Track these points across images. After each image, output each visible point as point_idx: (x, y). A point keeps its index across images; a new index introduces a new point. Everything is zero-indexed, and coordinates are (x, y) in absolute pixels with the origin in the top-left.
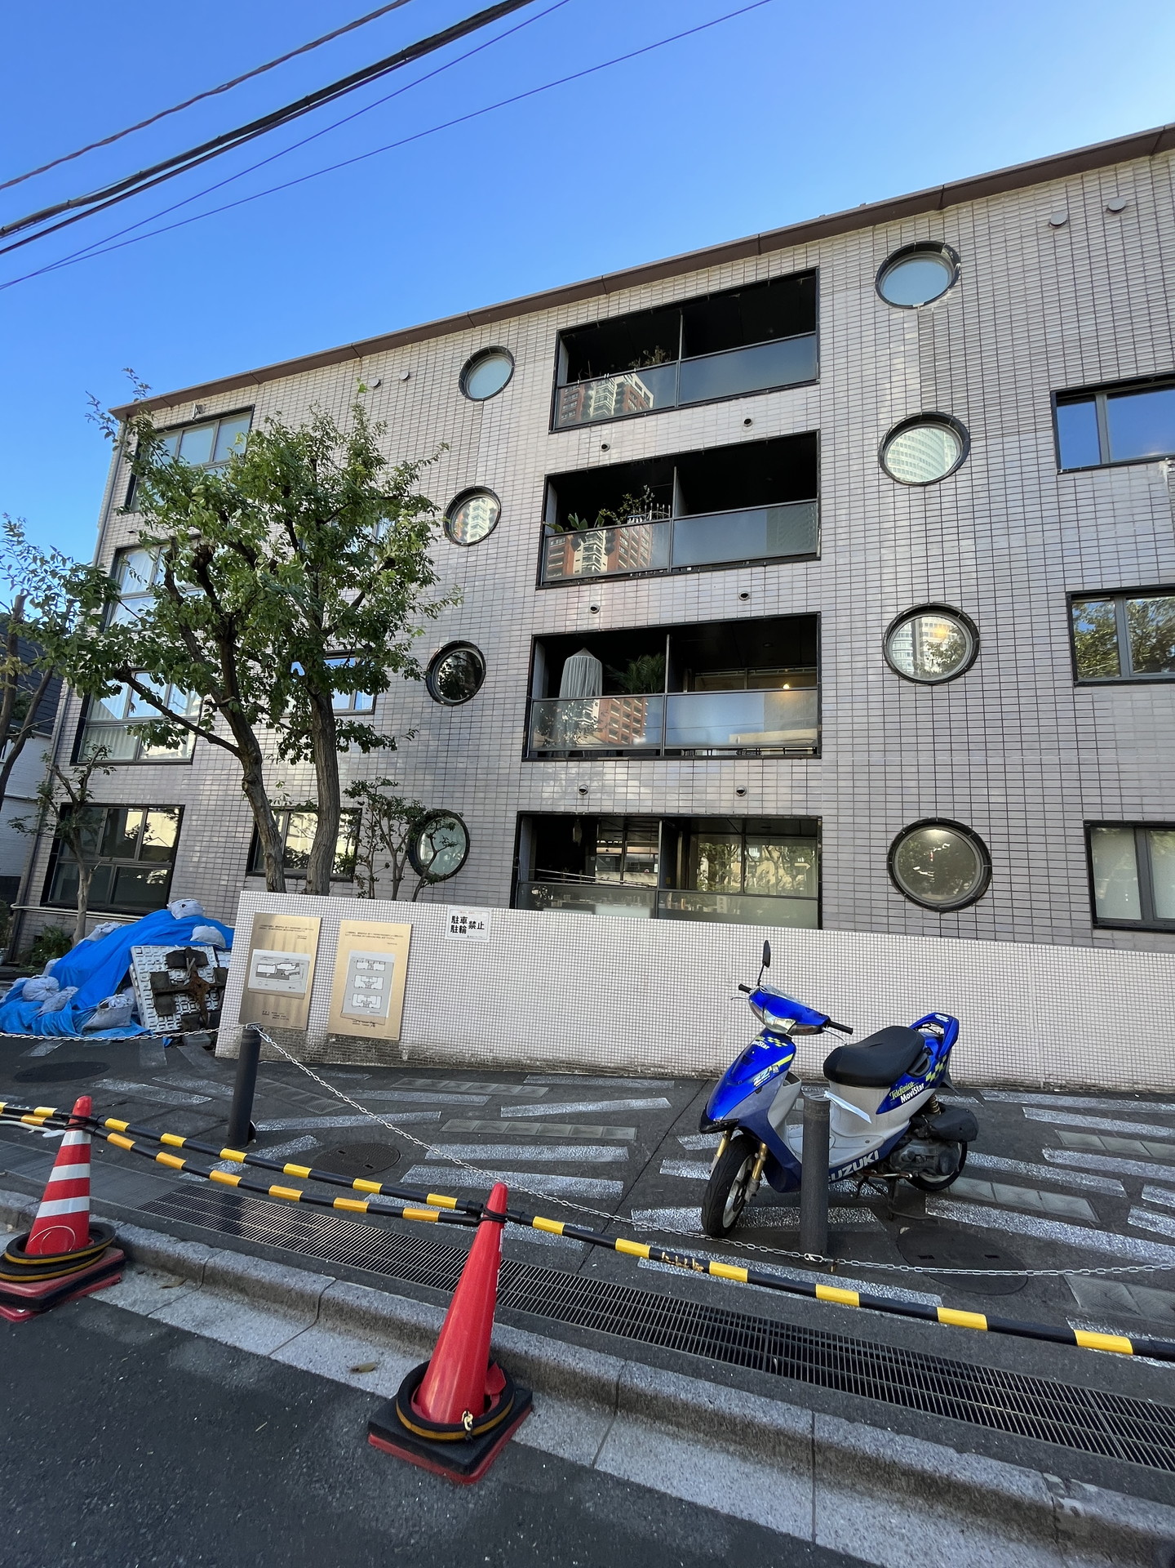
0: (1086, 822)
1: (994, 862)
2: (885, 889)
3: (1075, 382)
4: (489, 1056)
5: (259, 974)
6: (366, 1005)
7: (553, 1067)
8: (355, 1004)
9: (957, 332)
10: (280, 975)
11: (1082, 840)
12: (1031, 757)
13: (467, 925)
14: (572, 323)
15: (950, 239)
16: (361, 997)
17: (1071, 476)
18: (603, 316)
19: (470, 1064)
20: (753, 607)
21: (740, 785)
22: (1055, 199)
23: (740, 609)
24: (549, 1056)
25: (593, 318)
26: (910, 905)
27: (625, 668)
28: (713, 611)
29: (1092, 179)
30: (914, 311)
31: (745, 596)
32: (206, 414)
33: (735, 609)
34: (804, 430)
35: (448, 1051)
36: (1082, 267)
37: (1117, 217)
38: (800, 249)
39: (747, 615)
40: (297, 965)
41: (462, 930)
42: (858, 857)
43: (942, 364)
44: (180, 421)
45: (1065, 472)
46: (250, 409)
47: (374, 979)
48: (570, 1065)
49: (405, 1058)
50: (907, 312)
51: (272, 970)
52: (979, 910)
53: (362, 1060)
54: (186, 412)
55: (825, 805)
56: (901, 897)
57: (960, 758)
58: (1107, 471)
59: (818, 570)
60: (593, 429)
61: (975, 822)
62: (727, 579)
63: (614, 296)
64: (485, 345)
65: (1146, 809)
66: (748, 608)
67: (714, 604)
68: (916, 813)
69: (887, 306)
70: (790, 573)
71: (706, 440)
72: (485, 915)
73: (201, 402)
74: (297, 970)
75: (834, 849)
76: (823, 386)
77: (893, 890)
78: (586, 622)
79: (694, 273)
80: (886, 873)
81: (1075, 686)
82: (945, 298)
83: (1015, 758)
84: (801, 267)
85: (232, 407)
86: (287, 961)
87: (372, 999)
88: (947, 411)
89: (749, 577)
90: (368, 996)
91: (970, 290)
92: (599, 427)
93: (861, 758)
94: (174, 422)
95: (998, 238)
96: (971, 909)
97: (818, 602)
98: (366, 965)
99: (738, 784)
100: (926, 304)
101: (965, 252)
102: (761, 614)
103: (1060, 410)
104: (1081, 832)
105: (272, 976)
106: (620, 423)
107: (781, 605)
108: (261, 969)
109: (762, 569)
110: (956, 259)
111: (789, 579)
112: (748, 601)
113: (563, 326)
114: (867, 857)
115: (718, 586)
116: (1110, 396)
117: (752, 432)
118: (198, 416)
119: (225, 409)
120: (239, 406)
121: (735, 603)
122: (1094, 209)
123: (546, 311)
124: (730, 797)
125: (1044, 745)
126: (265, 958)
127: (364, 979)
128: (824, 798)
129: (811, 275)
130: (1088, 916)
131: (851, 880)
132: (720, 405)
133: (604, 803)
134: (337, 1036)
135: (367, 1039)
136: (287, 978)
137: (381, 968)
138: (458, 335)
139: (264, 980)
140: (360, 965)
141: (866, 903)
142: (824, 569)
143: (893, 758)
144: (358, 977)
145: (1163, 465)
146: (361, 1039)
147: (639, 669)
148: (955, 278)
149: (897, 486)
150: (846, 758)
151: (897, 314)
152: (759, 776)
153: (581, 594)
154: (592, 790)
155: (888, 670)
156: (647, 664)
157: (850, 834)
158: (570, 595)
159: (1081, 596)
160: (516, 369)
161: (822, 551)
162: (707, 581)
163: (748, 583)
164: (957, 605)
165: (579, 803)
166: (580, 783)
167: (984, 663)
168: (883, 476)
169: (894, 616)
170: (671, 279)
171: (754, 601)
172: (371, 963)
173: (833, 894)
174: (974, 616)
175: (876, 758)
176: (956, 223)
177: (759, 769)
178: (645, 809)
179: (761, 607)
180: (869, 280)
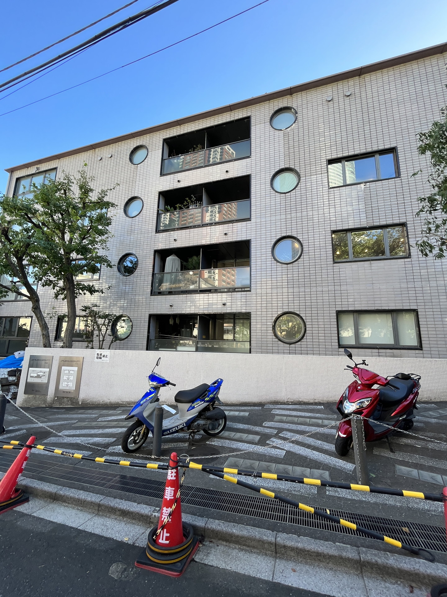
0: (336, 311)
1: (307, 326)
2: (271, 337)
3: (334, 156)
4: (108, 401)
5: (31, 377)
6: (67, 385)
9: (296, 139)
10: (38, 376)
11: (335, 317)
12: (320, 289)
13: (102, 356)
14: (168, 136)
15: (294, 106)
16: (66, 383)
17: (333, 189)
18: (178, 134)
19: (102, 404)
20: (229, 238)
21: (224, 302)
22: (328, 91)
23: (224, 239)
24: (128, 400)
25: (175, 134)
26: (280, 342)
27: (187, 261)
28: (215, 240)
29: (341, 84)
30: (282, 131)
31: (226, 234)
32: (40, 171)
33: (222, 239)
34: (246, 174)
35: (95, 400)
36: (337, 115)
37: (348, 98)
38: (245, 109)
39: (227, 241)
40: (44, 373)
41: (100, 358)
42: (263, 326)
43: (292, 150)
44: (31, 173)
45: (331, 188)
46: (55, 169)
47: (70, 377)
49: (80, 403)
50: (280, 132)
51: (35, 375)
52: (302, 343)
53: (66, 405)
54: (33, 170)
55: (252, 308)
56: (277, 340)
57: (296, 290)
58: (344, 188)
59: (250, 224)
60: (175, 175)
61: (301, 312)
62: (220, 228)
63: (182, 126)
64: (138, 144)
65: (356, 306)
66: (227, 238)
67: (216, 238)
68: (282, 310)
69: (273, 130)
70: (241, 226)
71: (213, 178)
72: (108, 352)
73: (38, 166)
75: (255, 323)
76: (252, 158)
77: (274, 337)
78: (173, 245)
79: (209, 118)
80: (272, 332)
81: (334, 263)
82: (292, 127)
83: (314, 289)
84: (245, 116)
85: (49, 168)
86: (41, 372)
87: (69, 383)
88: (292, 167)
89: (227, 227)
90: (68, 383)
91: (301, 124)
92: (177, 174)
93: (264, 291)
94: (29, 174)
95: (310, 105)
96: (299, 343)
97: (250, 236)
98: (67, 372)
99: (223, 301)
100: (286, 129)
101: (299, 111)
102: (231, 240)
103: (329, 166)
104: (335, 315)
105: (36, 377)
106: (184, 173)
107: (238, 237)
108: (32, 375)
109: (231, 224)
110: (296, 113)
111: (241, 228)
112: (227, 236)
113: (165, 137)
114: (266, 326)
115: (217, 231)
116: (347, 161)
117: (228, 175)
118: (37, 171)
119: (47, 169)
120: (52, 167)
121: (222, 237)
122: (341, 95)
123: (159, 132)
124: (220, 306)
125: (323, 284)
126: (33, 371)
127: (67, 376)
128: (252, 305)
129: (249, 118)
130: (337, 344)
131: (260, 334)
132: (218, 165)
133: (178, 310)
134: (57, 397)
135: (68, 398)
136: (41, 377)
137: (73, 372)
138: (129, 141)
139: (33, 379)
140: (66, 372)
141: (265, 342)
142: (252, 224)
143: (275, 291)
144: (65, 376)
145: (362, 185)
146: (66, 398)
147: (192, 261)
148: (296, 120)
149: (277, 194)
150: (259, 291)
151: (277, 132)
152: (231, 299)
153: (171, 235)
154: (174, 305)
155: (273, 259)
156: (194, 259)
157: (260, 318)
158: (167, 235)
159: (336, 232)
160: (149, 153)
161: (252, 217)
162: (214, 229)
163: (227, 229)
164: (296, 236)
165: (170, 310)
166: (170, 303)
167: (304, 255)
168: (272, 190)
169: (275, 240)
170: (202, 120)
171: (229, 236)
172: (69, 371)
173: (254, 339)
174: (301, 240)
175: (269, 291)
176: (296, 100)
177: (231, 296)
178: (192, 312)
179: (231, 238)
180: (268, 119)
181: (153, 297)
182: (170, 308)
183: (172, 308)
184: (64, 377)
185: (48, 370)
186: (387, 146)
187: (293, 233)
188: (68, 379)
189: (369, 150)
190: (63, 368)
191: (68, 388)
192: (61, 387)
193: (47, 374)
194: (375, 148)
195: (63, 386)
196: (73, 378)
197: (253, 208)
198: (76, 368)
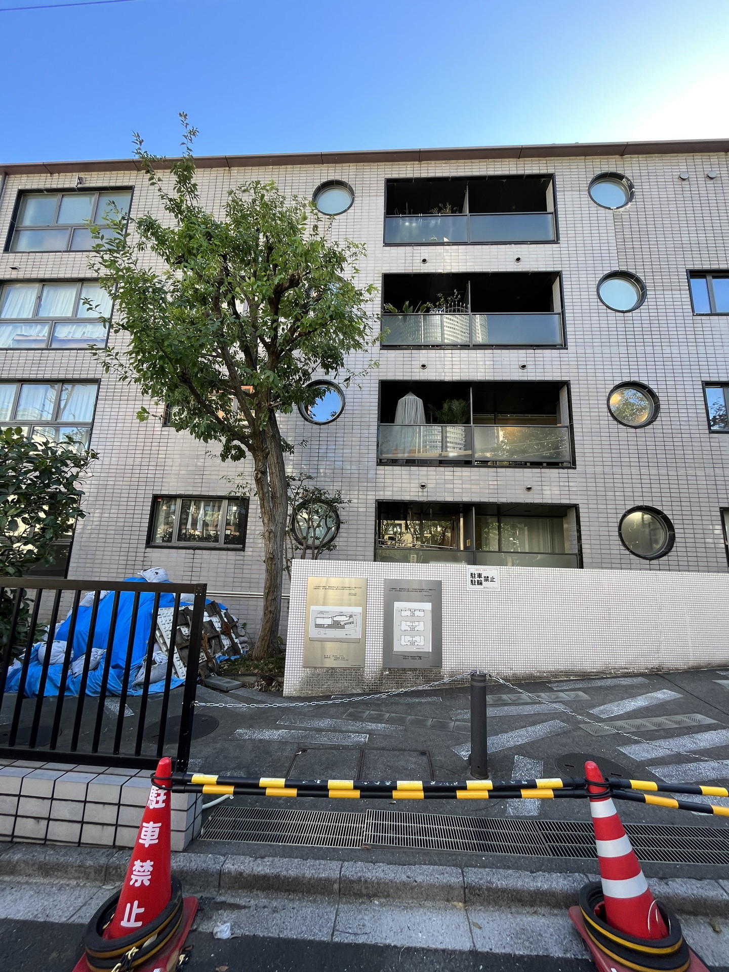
0: (721, 508)
1: (676, 531)
2: (618, 547)
3: (698, 267)
4: (510, 673)
5: (317, 626)
6: (413, 643)
7: (556, 676)
8: (403, 643)
9: (635, 227)
10: (336, 625)
11: (720, 518)
12: (691, 472)
13: (483, 579)
14: (395, 176)
15: (628, 174)
16: (408, 638)
17: (699, 317)
18: (417, 175)
20: (529, 374)
21: (528, 484)
22: (681, 164)
23: (521, 374)
24: (551, 668)
25: (410, 175)
26: (632, 557)
28: (504, 374)
29: (699, 158)
30: (611, 211)
31: (524, 367)
32: (87, 185)
33: (517, 374)
34: (552, 270)
36: (697, 203)
37: (712, 182)
38: (543, 161)
39: (525, 378)
40: (351, 616)
42: (601, 529)
43: (629, 245)
44: (60, 186)
45: (697, 315)
46: (130, 189)
47: (417, 623)
48: (567, 673)
49: (447, 681)
50: (607, 211)
51: (329, 622)
52: (670, 558)
53: (412, 686)
54: (70, 180)
55: (579, 497)
56: (627, 552)
57: (654, 471)
58: (716, 317)
59: (567, 355)
60: (415, 248)
61: (665, 508)
62: (512, 355)
63: (424, 164)
64: (331, 178)
66: (526, 374)
67: (504, 370)
68: (632, 503)
69: (596, 205)
70: (550, 355)
71: (492, 267)
72: (495, 571)
73: (82, 175)
74: (351, 620)
75: (588, 524)
76: (562, 246)
77: (622, 548)
78: (418, 374)
79: (478, 161)
80: (618, 538)
81: (710, 433)
82: (627, 207)
83: (682, 472)
84: (544, 171)
85: (112, 184)
86: (341, 614)
87: (417, 638)
88: (633, 271)
89: (525, 355)
90: (413, 637)
91: (640, 205)
92: (420, 248)
93: (599, 470)
94: (54, 186)
95: (653, 179)
96: (665, 558)
97: (568, 374)
98: (408, 613)
99: (526, 483)
100: (617, 208)
101: (636, 183)
102: (534, 378)
103: (692, 280)
104: (719, 514)
105: (329, 626)
106: (434, 247)
107: (546, 374)
108: (319, 621)
109: (532, 351)
110: (631, 186)
111: (550, 359)
112: (525, 370)
113: (389, 176)
114: (606, 529)
115: (506, 359)
116: (714, 277)
117: (520, 266)
118: (79, 186)
119: (106, 184)
120: (119, 184)
121: (517, 370)
122: (701, 175)
123: (376, 164)
124: (522, 492)
125: (697, 465)
126: (321, 612)
127: (408, 623)
128: (579, 493)
129: (551, 177)
131: (598, 542)
132: (499, 246)
133: (437, 494)
134: (390, 669)
135: (415, 670)
136: (343, 627)
137: (421, 614)
138: (310, 167)
139: (322, 630)
140: (404, 614)
141: (608, 556)
142: (570, 355)
143: (617, 470)
144: (403, 623)
146: (410, 670)
147: (450, 409)
148: (631, 197)
149: (609, 311)
150: (590, 470)
151: (602, 211)
152: (539, 479)
153: (413, 355)
154: (429, 486)
155: (611, 418)
156: (456, 405)
157: (596, 515)
158: (405, 355)
159: (707, 384)
160: (356, 199)
161: (569, 344)
162: (499, 355)
163: (525, 359)
164: (646, 383)
165: (420, 494)
166: (421, 481)
167: (663, 417)
168: (600, 304)
169: (612, 387)
170: (463, 161)
171: (529, 370)
172: (413, 612)
173: (588, 551)
174: (655, 391)
175: (608, 470)
176: (629, 167)
177: (539, 475)
178: (466, 499)
179: (534, 374)
180: (585, 186)
181: (381, 467)
182: (420, 490)
183: (425, 490)
184: (401, 625)
185: (359, 610)
187: (641, 378)
188: (413, 629)
190: (397, 605)
191: (414, 649)
192: (397, 648)
193: (358, 620)
195: (402, 644)
196: (424, 626)
197: (569, 329)
198: (428, 606)
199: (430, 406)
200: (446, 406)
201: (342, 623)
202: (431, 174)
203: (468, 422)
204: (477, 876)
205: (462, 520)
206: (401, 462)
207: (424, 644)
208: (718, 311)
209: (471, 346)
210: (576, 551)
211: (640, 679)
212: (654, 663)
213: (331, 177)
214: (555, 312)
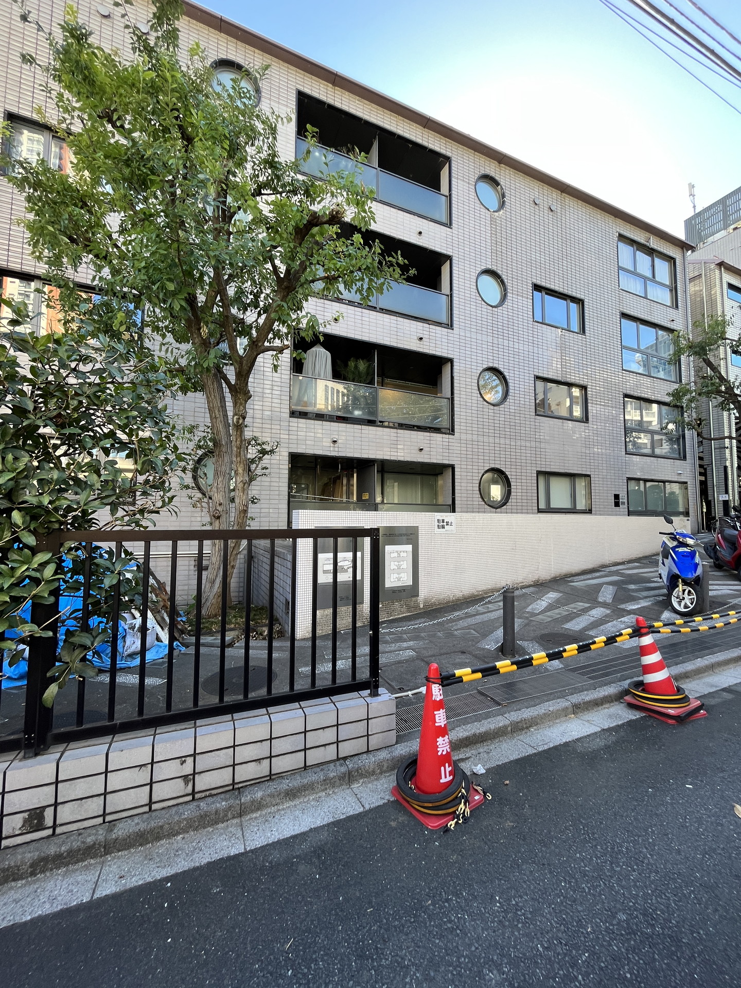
0: (537, 471)
1: (512, 487)
2: (477, 499)
3: (539, 282)
4: (461, 594)
5: (325, 572)
6: (399, 579)
7: (486, 593)
8: (392, 580)
9: (504, 234)
11: (536, 478)
12: (523, 443)
13: (445, 524)
15: (502, 183)
16: (396, 575)
17: (536, 324)
18: (331, 102)
19: (453, 601)
20: (424, 347)
21: (420, 445)
22: (535, 190)
23: (418, 345)
24: (484, 588)
26: (486, 506)
28: (405, 343)
29: (546, 189)
30: (489, 213)
31: (421, 339)
33: (414, 345)
34: (445, 252)
35: (442, 597)
36: (542, 228)
37: (552, 213)
38: (444, 140)
39: (421, 350)
41: (443, 527)
42: (468, 485)
43: (499, 248)
45: (535, 321)
47: (402, 563)
49: (422, 606)
50: (487, 211)
52: (508, 507)
53: (399, 614)
55: (455, 459)
56: (483, 503)
57: (502, 441)
58: (545, 326)
59: (452, 335)
61: (507, 470)
62: (412, 326)
63: (338, 91)
66: (422, 346)
67: (405, 339)
68: (487, 465)
69: (479, 203)
70: (440, 332)
71: (399, 233)
72: (453, 517)
75: (460, 481)
76: (453, 231)
77: (481, 500)
78: (330, 327)
80: (478, 492)
81: (536, 416)
82: (500, 213)
83: (518, 443)
84: (443, 151)
86: (345, 560)
87: (402, 575)
88: (499, 272)
89: (422, 328)
90: (399, 574)
91: (508, 215)
93: (469, 437)
95: (518, 195)
96: (505, 507)
97: (452, 353)
98: (396, 555)
100: (493, 211)
101: (507, 193)
102: (427, 351)
103: (534, 292)
104: (536, 475)
107: (437, 349)
108: (326, 568)
109: (428, 326)
110: (503, 196)
111: (440, 336)
112: (422, 342)
113: (301, 88)
114: (471, 485)
115: (407, 328)
116: (546, 294)
117: (421, 241)
121: (416, 341)
122: (546, 204)
123: (286, 65)
124: (416, 452)
125: (527, 439)
126: (328, 559)
127: (396, 563)
128: (455, 455)
129: (448, 159)
130: (536, 507)
131: (466, 495)
132: (405, 214)
133: (348, 450)
136: (346, 571)
137: (405, 555)
138: (203, 28)
140: (393, 555)
141: (471, 506)
142: (455, 336)
143: (481, 438)
144: (392, 563)
145: (559, 330)
146: (397, 601)
147: (356, 367)
148: (502, 205)
149: (483, 303)
150: (463, 437)
151: (483, 210)
152: (428, 442)
153: (326, 306)
154: (340, 441)
155: (479, 396)
156: (362, 365)
157: (465, 474)
158: (318, 304)
159: (538, 378)
160: (263, 99)
161: (455, 325)
162: (401, 323)
163: (422, 332)
164: (502, 370)
165: (332, 449)
166: (332, 436)
167: (510, 398)
168: (477, 295)
169: (481, 369)
170: (376, 106)
171: (425, 343)
172: (399, 553)
173: (460, 502)
174: (508, 377)
175: (475, 437)
176: (504, 176)
177: (428, 438)
178: (372, 456)
179: (428, 347)
180: (472, 182)
181: (295, 420)
182: (332, 445)
183: (336, 445)
186: (578, 296)
187: (500, 366)
188: (399, 567)
189: (566, 292)
190: (388, 548)
191: (400, 584)
192: (388, 584)
194: (570, 293)
196: (407, 565)
197: (455, 312)
198: (409, 548)
199: (338, 362)
200: (352, 364)
201: (346, 568)
202: (345, 107)
203: (371, 382)
204: (576, 699)
205: (355, 475)
206: (310, 416)
207: (406, 580)
208: (547, 322)
209: (378, 309)
210: (450, 503)
211: (532, 589)
212: (535, 578)
213: (232, 57)
214: (443, 292)
